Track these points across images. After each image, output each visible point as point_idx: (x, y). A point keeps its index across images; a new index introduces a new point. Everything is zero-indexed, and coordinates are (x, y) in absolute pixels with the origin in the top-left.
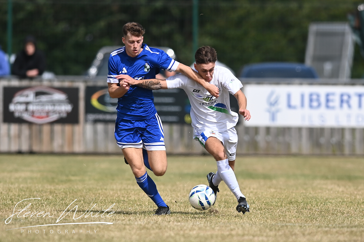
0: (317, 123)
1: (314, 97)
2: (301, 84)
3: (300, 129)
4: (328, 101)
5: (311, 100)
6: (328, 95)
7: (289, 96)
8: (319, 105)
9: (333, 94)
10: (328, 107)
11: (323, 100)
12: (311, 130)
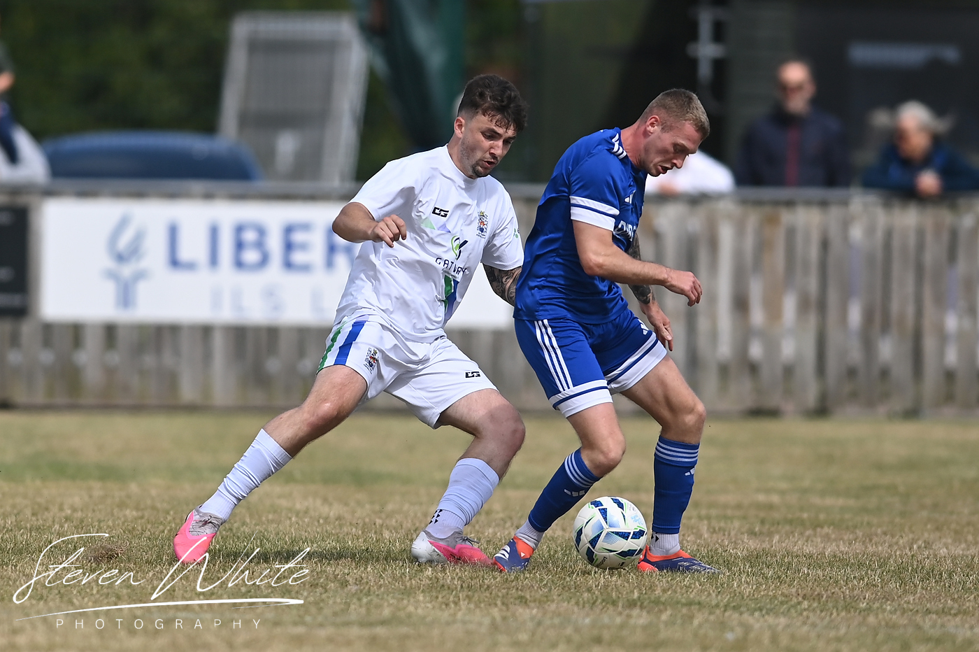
0: (256, 313)
1: (250, 236)
2: (208, 196)
3: (206, 331)
4: (289, 247)
5: (240, 246)
6: (289, 230)
7: (173, 233)
8: (264, 261)
9: (306, 227)
10: (288, 265)
11: (274, 243)
12: (240, 334)
